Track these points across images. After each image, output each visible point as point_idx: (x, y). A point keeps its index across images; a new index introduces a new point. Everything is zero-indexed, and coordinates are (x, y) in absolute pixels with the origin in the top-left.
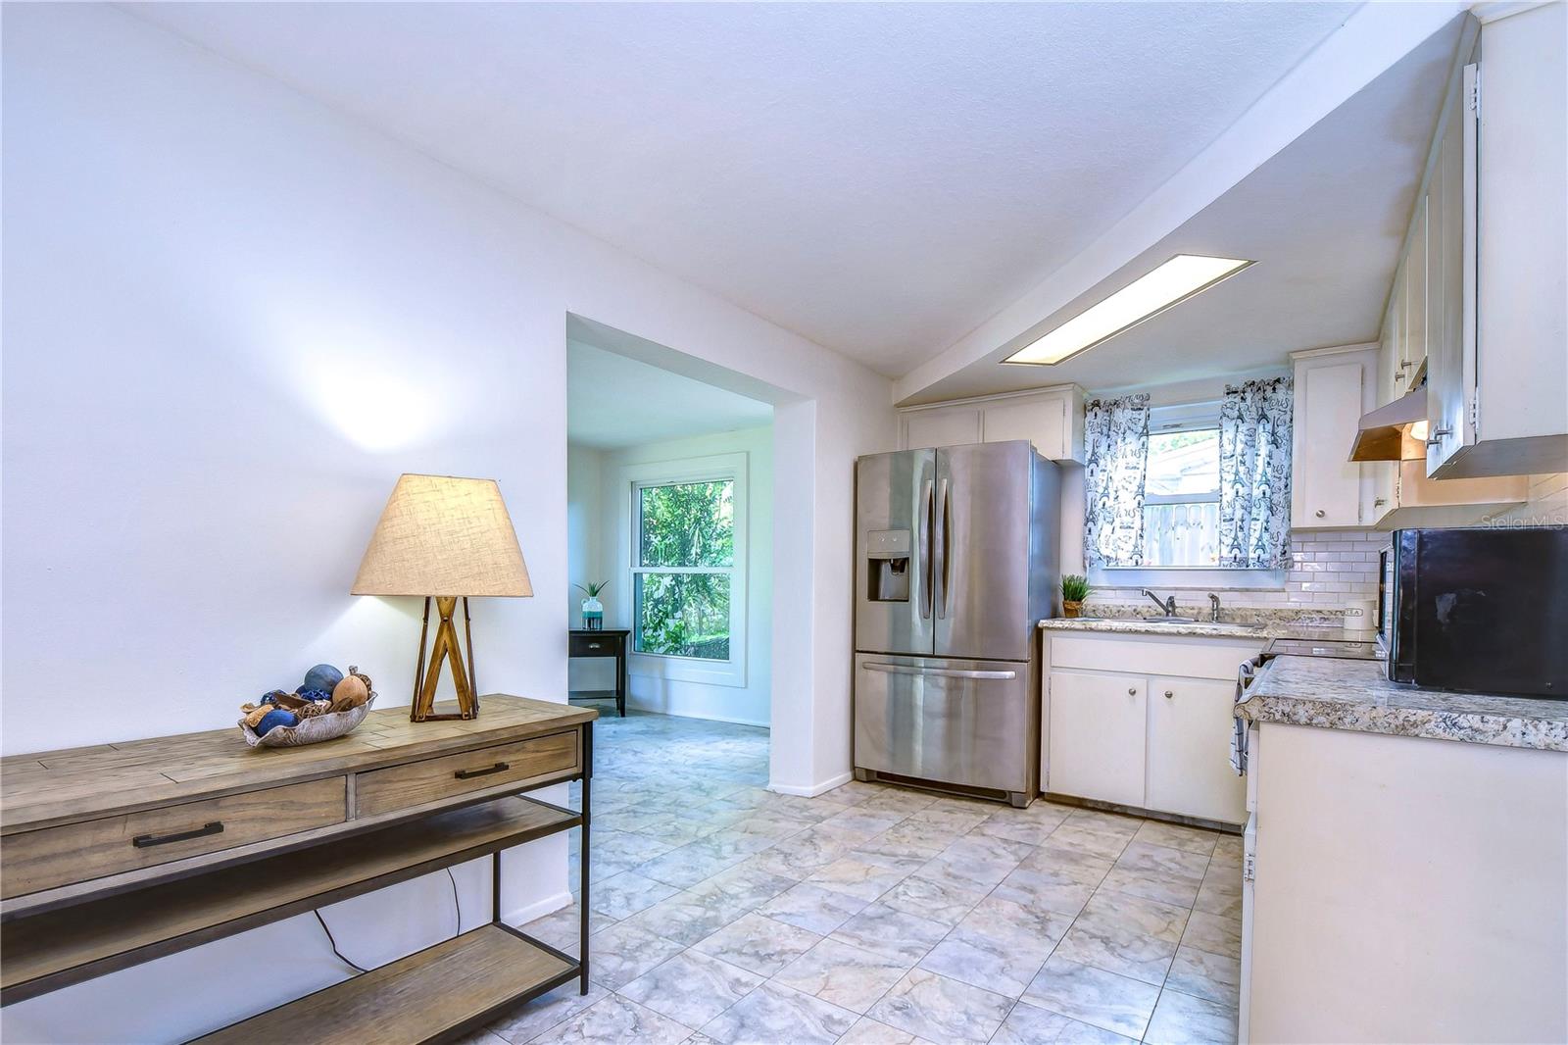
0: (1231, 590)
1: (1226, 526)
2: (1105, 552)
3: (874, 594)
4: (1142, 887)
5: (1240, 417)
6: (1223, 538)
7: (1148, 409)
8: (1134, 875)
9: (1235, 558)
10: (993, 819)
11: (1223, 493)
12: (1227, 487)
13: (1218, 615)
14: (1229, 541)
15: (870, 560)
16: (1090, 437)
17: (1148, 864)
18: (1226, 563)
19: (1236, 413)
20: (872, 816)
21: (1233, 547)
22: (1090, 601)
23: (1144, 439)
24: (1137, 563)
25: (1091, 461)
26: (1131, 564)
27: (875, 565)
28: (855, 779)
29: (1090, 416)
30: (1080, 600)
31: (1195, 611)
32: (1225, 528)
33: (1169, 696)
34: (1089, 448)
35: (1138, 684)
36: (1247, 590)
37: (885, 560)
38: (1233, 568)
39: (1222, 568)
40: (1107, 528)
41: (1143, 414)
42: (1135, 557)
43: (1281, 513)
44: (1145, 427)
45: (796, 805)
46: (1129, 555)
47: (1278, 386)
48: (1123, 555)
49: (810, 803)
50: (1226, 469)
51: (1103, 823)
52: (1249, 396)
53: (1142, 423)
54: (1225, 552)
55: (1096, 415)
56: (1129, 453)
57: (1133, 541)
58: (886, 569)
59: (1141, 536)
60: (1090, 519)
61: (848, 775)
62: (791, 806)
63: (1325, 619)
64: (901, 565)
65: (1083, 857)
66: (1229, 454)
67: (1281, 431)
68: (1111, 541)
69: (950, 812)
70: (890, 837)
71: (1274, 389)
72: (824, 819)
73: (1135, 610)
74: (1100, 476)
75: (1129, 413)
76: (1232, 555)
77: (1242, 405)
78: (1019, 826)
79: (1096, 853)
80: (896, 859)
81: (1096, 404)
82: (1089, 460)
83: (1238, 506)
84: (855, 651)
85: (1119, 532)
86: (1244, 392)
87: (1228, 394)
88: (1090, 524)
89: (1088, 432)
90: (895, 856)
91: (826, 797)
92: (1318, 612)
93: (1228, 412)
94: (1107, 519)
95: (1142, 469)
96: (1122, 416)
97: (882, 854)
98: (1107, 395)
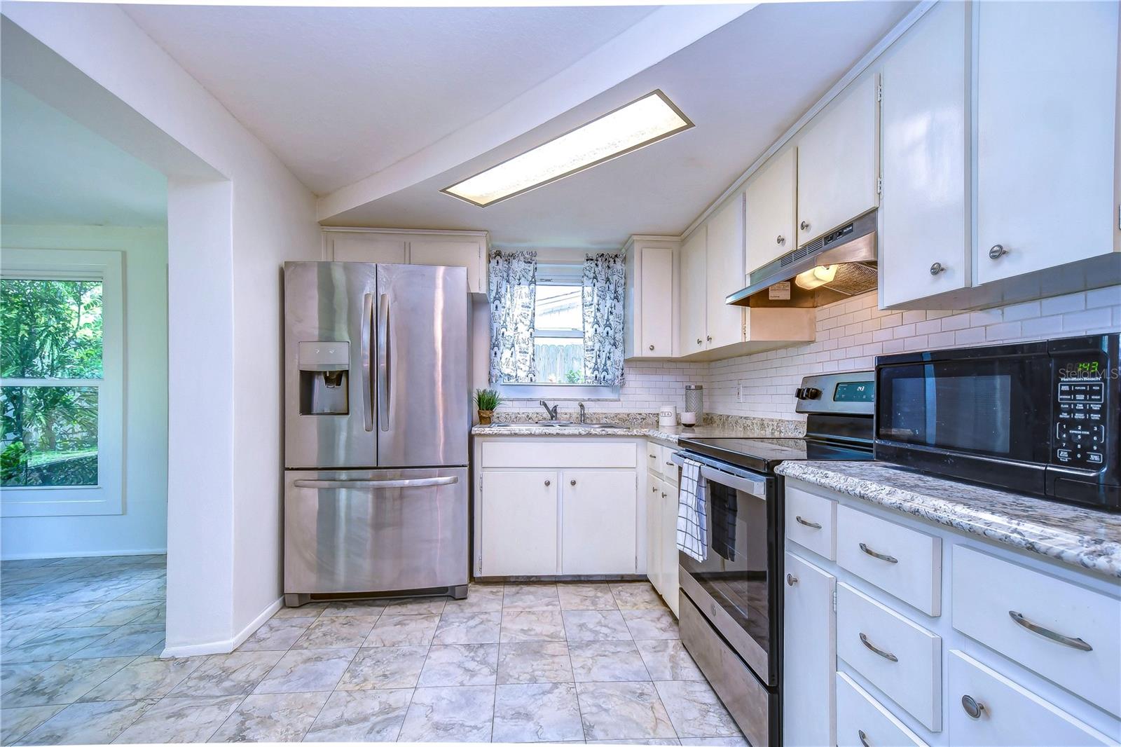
0: (589, 400)
1: (588, 355)
2: (506, 371)
3: (306, 408)
4: (604, 667)
5: (595, 278)
6: (587, 363)
7: (536, 264)
8: (589, 653)
9: (596, 377)
10: (446, 621)
11: (586, 331)
12: (588, 327)
13: (583, 419)
14: (591, 365)
15: (301, 372)
16: (494, 280)
17: (588, 636)
18: (589, 381)
19: (592, 275)
20: (319, 659)
21: (595, 369)
22: (500, 410)
23: (532, 286)
24: (531, 380)
25: (495, 299)
26: (527, 381)
27: (307, 378)
28: (285, 605)
29: (494, 262)
30: (492, 409)
31: (568, 416)
32: (588, 356)
33: (573, 483)
34: (493, 287)
35: (551, 476)
36: (599, 400)
37: (319, 373)
38: (595, 384)
39: (586, 384)
40: (507, 353)
41: (532, 267)
42: (530, 375)
43: (621, 348)
44: (533, 277)
45: (211, 672)
46: (525, 374)
47: (616, 259)
48: (521, 374)
49: (230, 663)
50: (587, 314)
51: (531, 597)
52: (600, 263)
53: (531, 274)
54: (589, 373)
55: (498, 263)
56: (524, 295)
57: (528, 363)
58: (319, 383)
59: (534, 360)
60: (494, 345)
61: (277, 603)
62: (201, 678)
63: (644, 419)
64: (336, 378)
65: (542, 644)
66: (588, 303)
67: (620, 290)
68: (511, 363)
69: (399, 623)
70: (350, 687)
71: (615, 261)
72: (254, 684)
73: (528, 416)
74: (502, 312)
75: (523, 265)
76: (594, 375)
77: (596, 269)
78: (472, 623)
79: (547, 636)
80: (368, 725)
81: (498, 254)
82: (495, 297)
83: (597, 341)
84: (284, 469)
85: (519, 356)
86: (597, 261)
87: (587, 260)
88: (496, 349)
89: (493, 275)
90: (365, 719)
91: (250, 646)
92: (639, 414)
93: (587, 273)
94: (507, 346)
95: (532, 309)
96: (518, 266)
97: (349, 723)
98: (507, 248)
